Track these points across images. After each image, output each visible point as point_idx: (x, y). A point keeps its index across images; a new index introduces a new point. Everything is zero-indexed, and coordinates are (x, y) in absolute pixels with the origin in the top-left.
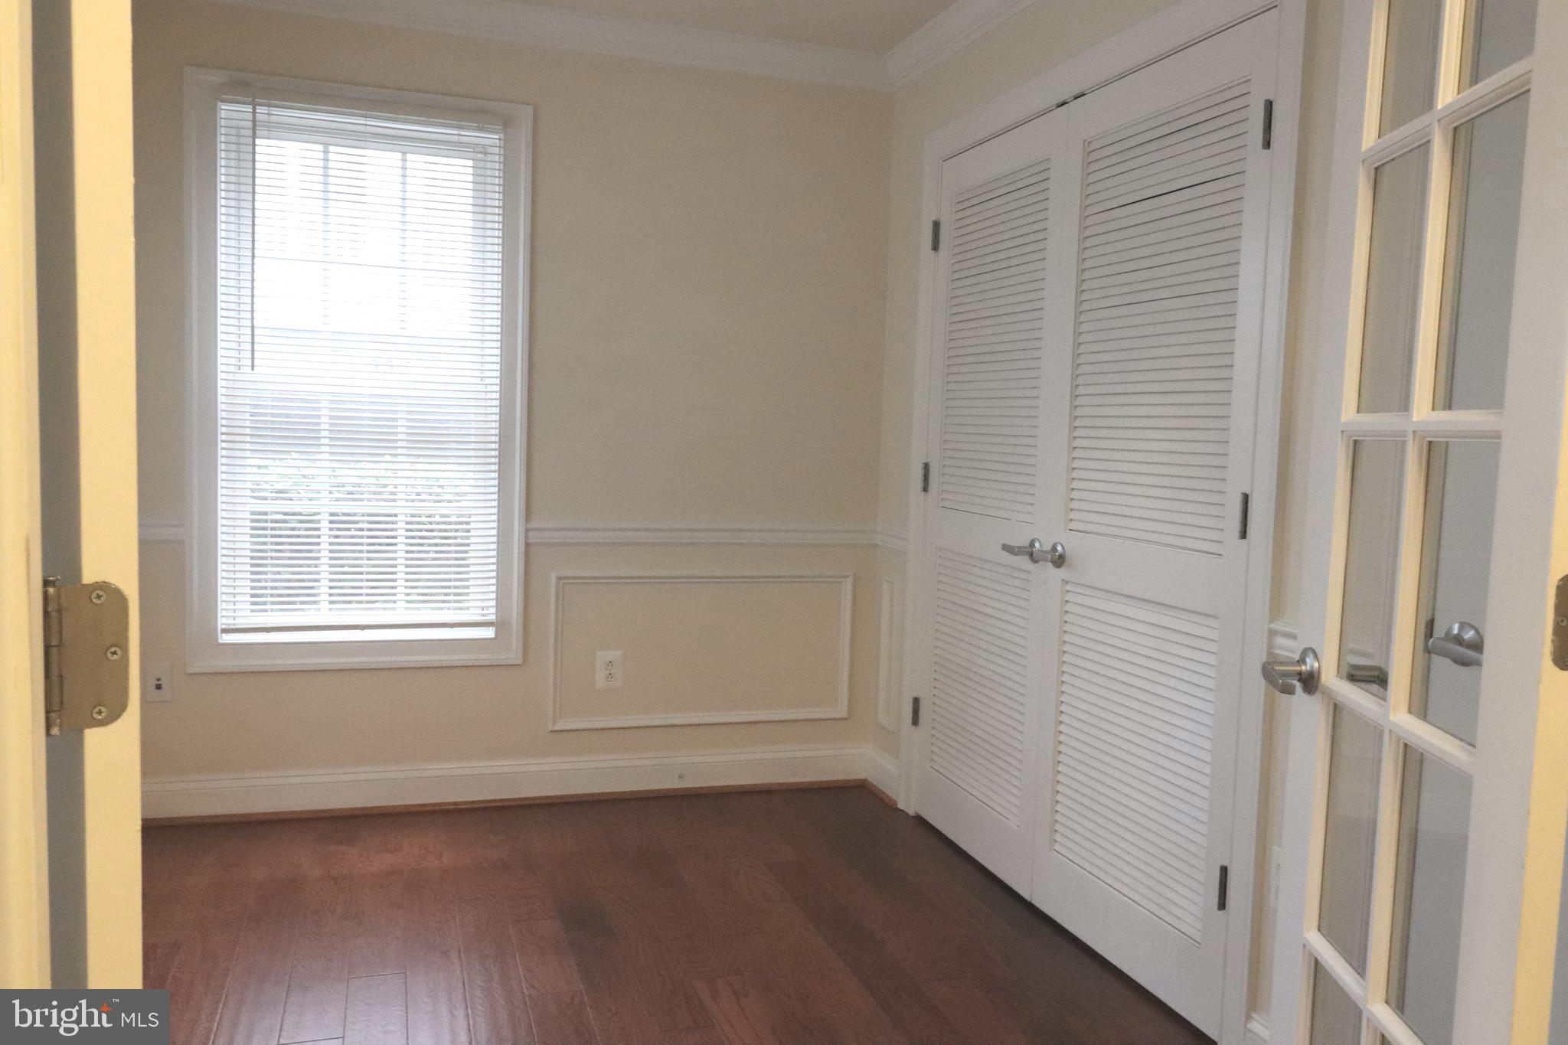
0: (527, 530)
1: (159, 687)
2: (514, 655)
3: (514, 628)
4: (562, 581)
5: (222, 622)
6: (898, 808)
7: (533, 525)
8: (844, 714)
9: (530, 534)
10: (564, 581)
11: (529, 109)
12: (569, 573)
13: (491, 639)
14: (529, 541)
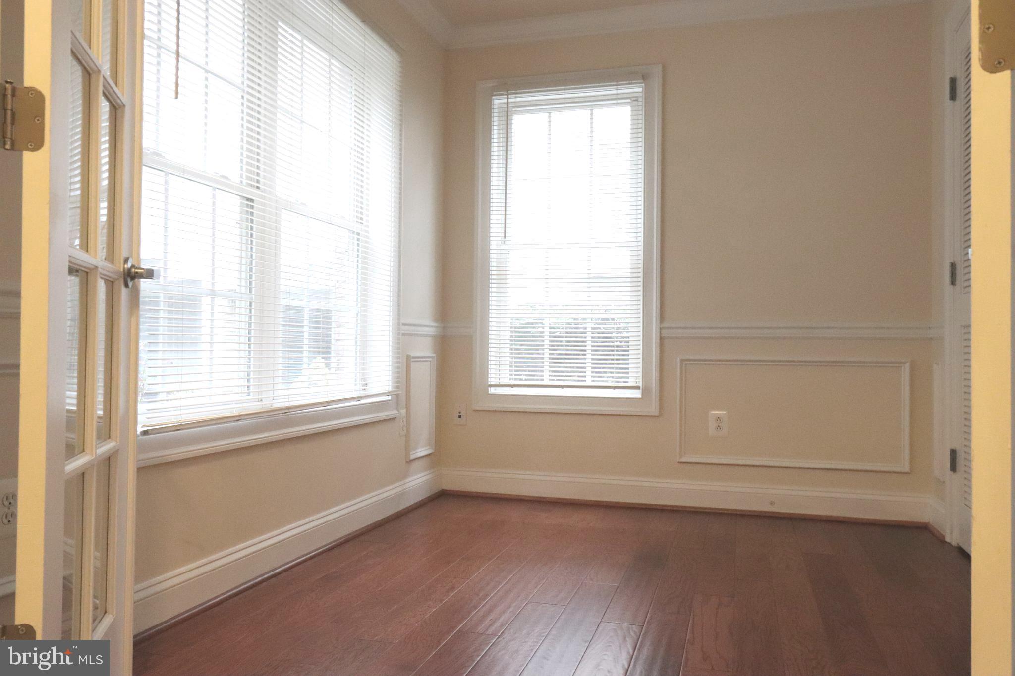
0: (661, 329)
1: (460, 417)
2: (653, 409)
3: (654, 391)
4: (684, 363)
5: (492, 381)
6: (946, 542)
7: (666, 325)
8: (907, 469)
9: (664, 331)
10: (687, 362)
11: (660, 68)
12: (688, 357)
13: (639, 398)
14: (663, 335)
